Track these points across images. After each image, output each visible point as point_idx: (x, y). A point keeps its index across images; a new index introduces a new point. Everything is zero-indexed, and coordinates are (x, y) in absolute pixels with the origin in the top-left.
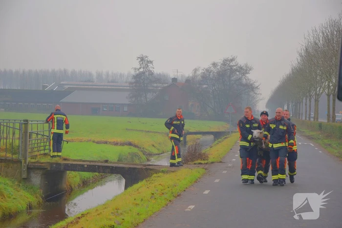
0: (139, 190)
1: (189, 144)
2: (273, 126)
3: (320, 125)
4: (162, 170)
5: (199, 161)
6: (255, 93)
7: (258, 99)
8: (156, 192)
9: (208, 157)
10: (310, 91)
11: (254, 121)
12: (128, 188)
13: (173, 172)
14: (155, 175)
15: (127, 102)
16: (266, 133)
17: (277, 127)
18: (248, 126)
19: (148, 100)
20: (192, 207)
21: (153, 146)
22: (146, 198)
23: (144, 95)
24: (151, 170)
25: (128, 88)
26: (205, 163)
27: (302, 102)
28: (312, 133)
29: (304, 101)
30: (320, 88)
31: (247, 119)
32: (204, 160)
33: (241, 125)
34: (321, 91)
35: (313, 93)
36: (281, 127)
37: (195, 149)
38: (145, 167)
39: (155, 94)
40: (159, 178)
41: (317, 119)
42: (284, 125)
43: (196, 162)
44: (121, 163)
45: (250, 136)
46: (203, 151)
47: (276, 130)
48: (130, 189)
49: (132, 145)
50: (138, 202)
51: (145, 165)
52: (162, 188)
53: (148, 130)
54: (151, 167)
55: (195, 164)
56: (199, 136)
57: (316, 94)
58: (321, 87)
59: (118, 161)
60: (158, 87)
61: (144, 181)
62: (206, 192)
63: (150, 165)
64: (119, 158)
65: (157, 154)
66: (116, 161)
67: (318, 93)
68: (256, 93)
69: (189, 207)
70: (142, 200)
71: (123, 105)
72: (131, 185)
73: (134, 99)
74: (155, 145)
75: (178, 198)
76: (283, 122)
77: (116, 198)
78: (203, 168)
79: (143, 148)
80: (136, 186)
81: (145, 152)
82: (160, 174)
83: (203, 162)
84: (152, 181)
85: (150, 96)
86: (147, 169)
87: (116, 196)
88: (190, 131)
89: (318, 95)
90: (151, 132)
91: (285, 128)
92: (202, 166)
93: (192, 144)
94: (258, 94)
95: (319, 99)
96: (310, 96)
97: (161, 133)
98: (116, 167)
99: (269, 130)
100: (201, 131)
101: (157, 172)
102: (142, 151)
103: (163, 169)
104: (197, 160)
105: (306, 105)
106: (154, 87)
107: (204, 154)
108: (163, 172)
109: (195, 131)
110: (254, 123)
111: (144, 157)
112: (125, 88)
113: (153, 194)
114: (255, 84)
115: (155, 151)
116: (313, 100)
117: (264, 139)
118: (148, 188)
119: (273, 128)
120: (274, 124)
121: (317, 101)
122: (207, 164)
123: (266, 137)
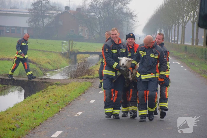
0: (36, 99)
1: (79, 62)
2: (143, 54)
3: (186, 47)
4: (55, 83)
5: (87, 76)
6: (133, 20)
7: (136, 25)
8: (51, 101)
9: (94, 73)
10: (178, 19)
11: (122, 46)
12: (27, 98)
13: (65, 85)
14: (50, 87)
15: (27, 25)
16: (134, 62)
17: (148, 55)
18: (114, 51)
19: (45, 24)
20: (80, 113)
21: (49, 63)
22: (42, 106)
23: (42, 20)
24: (46, 82)
25: (28, 14)
26: (91, 78)
27: (172, 28)
28: (179, 54)
29: (174, 27)
30: (187, 17)
31: (114, 42)
32: (91, 75)
33: (107, 50)
34: (187, 19)
35: (181, 21)
36: (152, 56)
37: (84, 66)
38: (41, 81)
39: (50, 20)
40: (53, 90)
41: (184, 43)
42: (156, 53)
43: (84, 77)
44: (21, 77)
45: (116, 64)
46: (90, 68)
47: (146, 58)
48: (28, 98)
49: (31, 62)
50: (35, 109)
51: (42, 79)
52: (56, 98)
53: (44, 50)
54: (46, 80)
55: (83, 78)
56: (87, 55)
57: (183, 21)
58: (187, 15)
59: (19, 75)
60: (54, 14)
61: (41, 92)
62: (92, 101)
63: (45, 79)
64: (20, 72)
65: (52, 70)
66: (17, 75)
67: (185, 20)
68: (135, 21)
69: (78, 113)
70: (39, 107)
71: (24, 28)
72: (30, 95)
73: (32, 24)
74: (51, 62)
75: (69, 106)
76: (154, 50)
77: (16, 106)
78: (90, 82)
79: (40, 65)
80: (34, 96)
81: (42, 68)
82: (54, 86)
83: (90, 77)
84: (48, 92)
85: (46, 21)
86: (43, 82)
87: (16, 104)
88: (80, 51)
89: (185, 23)
90: (47, 51)
91: (157, 57)
92: (89, 80)
93: (81, 62)
94: (136, 21)
95: (186, 26)
96: (178, 23)
97: (56, 52)
98: (17, 80)
99: (138, 58)
100: (89, 51)
101: (52, 85)
102: (39, 67)
103: (57, 82)
104: (85, 75)
105: (175, 30)
106: (50, 13)
107: (91, 70)
108: (57, 84)
109: (84, 51)
110: (121, 48)
111: (41, 72)
112: (26, 13)
113: (48, 102)
114: (134, 13)
115: (50, 67)
116: (181, 27)
117: (131, 69)
118: (44, 97)
119: (142, 56)
120: (144, 51)
121: (184, 27)
122: (93, 78)
123: (133, 66)
